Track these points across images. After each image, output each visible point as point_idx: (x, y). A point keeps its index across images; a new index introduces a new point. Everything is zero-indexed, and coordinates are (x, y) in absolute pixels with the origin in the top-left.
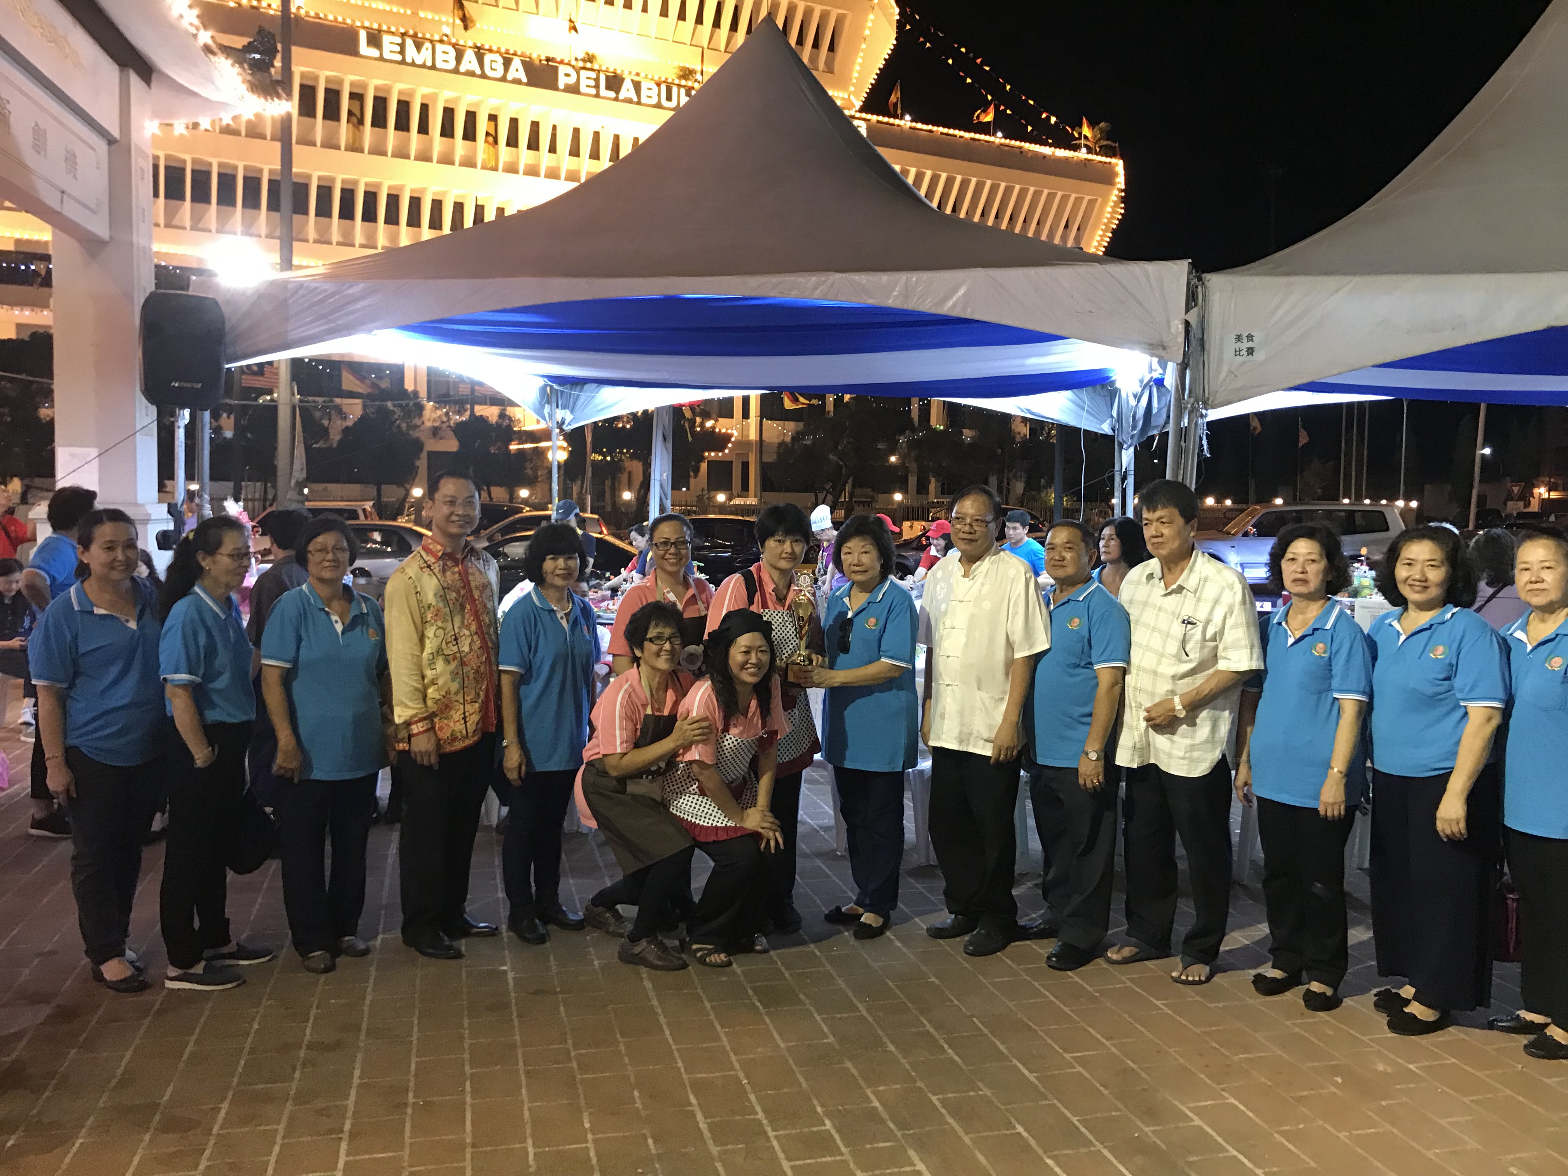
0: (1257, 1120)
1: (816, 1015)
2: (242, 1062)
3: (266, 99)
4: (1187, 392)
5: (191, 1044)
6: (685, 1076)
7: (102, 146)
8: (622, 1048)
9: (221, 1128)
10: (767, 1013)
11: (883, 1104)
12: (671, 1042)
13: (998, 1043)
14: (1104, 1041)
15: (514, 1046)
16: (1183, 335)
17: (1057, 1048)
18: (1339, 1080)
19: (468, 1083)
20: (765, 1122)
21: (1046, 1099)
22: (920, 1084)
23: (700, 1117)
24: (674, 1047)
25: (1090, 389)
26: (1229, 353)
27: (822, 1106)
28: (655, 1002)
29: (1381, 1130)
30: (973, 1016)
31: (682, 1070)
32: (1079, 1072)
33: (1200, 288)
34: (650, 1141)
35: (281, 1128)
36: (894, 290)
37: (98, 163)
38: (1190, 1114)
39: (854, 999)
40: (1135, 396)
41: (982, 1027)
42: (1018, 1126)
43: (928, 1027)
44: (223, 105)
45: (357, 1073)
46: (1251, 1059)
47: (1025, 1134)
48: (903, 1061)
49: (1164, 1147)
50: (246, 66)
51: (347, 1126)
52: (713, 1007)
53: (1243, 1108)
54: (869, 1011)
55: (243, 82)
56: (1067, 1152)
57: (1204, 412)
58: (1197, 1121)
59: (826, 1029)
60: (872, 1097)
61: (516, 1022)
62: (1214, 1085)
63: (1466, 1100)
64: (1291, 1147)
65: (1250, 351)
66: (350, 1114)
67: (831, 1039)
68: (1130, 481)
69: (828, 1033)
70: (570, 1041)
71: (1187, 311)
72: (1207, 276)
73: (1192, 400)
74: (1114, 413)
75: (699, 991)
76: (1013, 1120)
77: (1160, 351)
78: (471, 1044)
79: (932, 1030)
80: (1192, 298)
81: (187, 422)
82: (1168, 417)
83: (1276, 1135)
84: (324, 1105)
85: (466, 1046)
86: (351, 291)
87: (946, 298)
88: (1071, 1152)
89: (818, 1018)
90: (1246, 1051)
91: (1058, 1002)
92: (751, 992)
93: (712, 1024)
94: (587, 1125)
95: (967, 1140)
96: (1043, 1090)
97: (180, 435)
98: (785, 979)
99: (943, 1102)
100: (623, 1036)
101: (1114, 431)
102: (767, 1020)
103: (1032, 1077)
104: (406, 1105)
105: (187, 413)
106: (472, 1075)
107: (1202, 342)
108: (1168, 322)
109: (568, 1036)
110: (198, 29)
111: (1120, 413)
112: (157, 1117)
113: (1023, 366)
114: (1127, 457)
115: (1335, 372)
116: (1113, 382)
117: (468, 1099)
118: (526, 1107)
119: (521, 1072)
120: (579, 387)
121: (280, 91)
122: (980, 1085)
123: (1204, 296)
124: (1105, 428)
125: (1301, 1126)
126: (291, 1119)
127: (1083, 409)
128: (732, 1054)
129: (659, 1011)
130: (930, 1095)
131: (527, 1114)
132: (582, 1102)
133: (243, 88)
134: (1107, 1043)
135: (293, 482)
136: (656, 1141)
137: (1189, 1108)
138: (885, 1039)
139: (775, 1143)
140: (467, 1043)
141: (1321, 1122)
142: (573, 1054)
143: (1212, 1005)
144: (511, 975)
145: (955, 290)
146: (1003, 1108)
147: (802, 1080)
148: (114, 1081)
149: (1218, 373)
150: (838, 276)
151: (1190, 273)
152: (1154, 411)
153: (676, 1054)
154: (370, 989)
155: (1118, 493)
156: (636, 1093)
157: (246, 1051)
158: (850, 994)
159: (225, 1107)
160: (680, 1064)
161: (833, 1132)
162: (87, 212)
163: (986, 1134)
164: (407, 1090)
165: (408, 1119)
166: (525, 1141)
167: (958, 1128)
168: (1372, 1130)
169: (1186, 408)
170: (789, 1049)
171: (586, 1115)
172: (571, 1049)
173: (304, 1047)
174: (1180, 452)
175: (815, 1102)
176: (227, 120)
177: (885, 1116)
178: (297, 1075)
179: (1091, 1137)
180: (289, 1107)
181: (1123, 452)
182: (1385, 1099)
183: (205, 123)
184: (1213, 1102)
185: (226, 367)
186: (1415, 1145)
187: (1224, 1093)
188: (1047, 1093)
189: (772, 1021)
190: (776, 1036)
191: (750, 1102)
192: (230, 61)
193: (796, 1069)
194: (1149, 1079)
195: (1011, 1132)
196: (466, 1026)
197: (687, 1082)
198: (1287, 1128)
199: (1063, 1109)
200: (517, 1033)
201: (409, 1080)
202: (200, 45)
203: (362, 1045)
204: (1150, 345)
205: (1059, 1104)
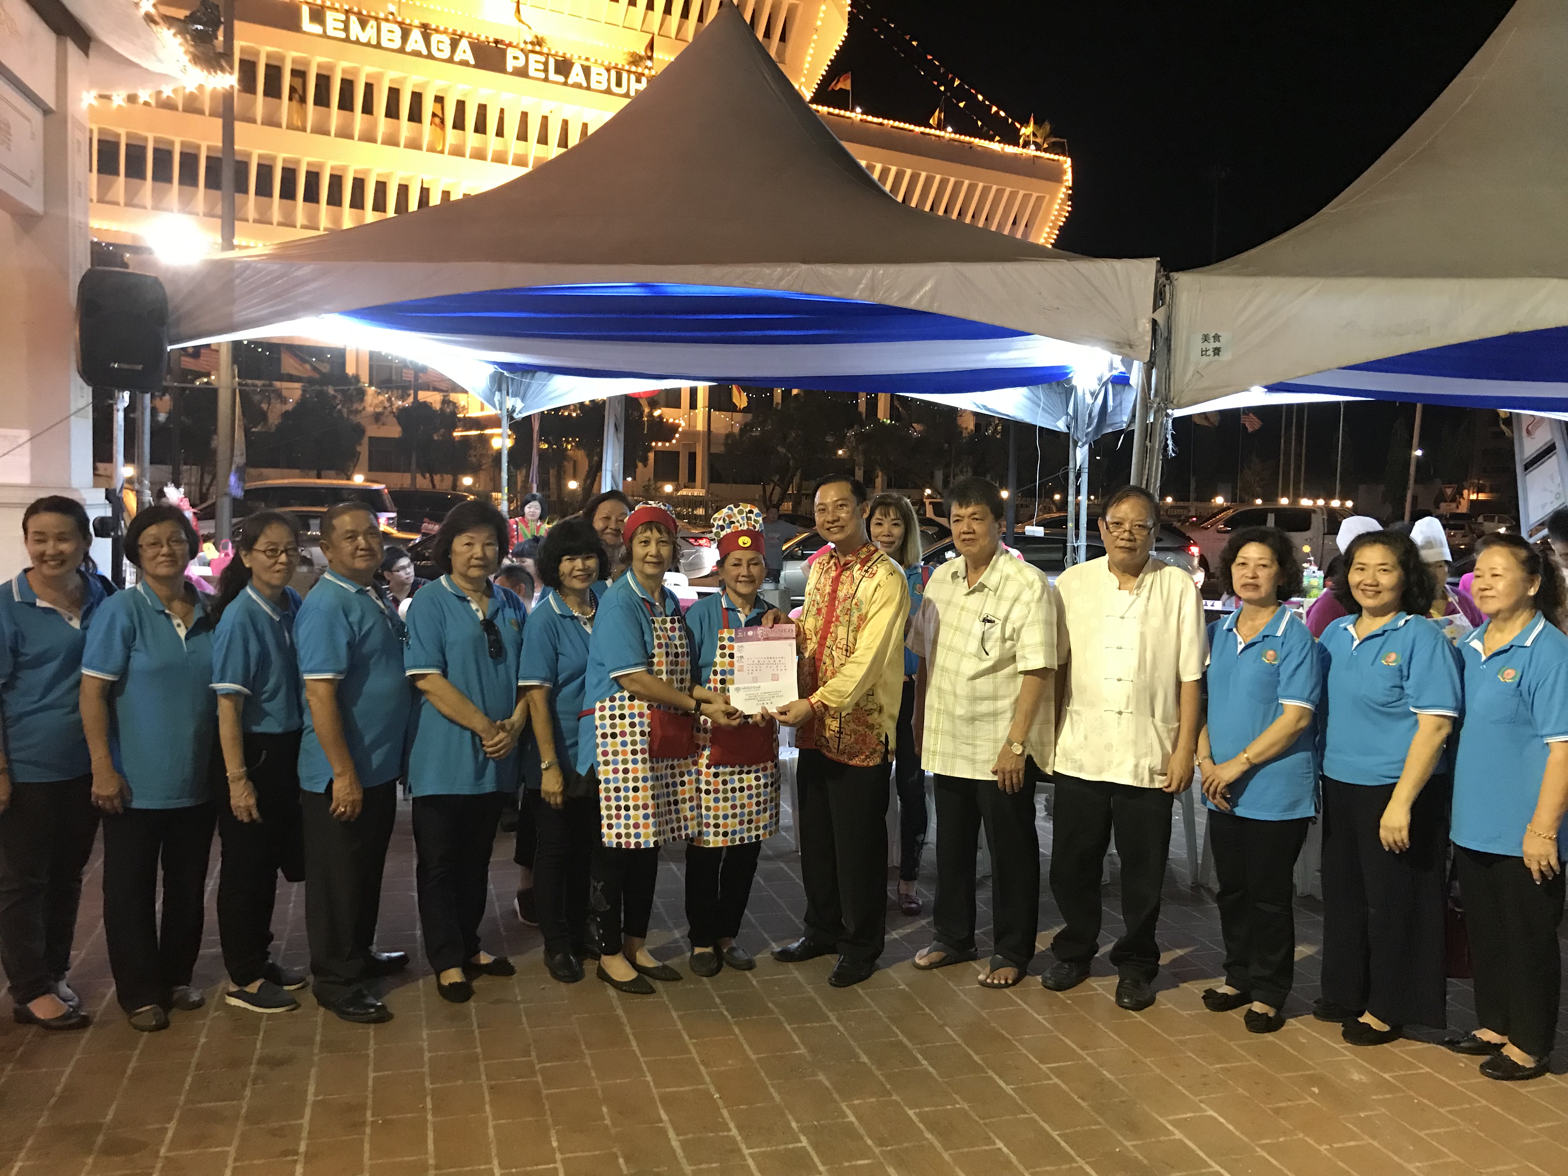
0: (1237, 1133)
1: (786, 1024)
2: (189, 1079)
3: (210, 73)
4: (1153, 392)
5: (134, 1059)
6: (654, 1091)
7: (37, 116)
8: (588, 1061)
9: (169, 1150)
10: (736, 1023)
11: (859, 1118)
12: (639, 1055)
13: (972, 1053)
14: (1079, 1051)
15: (475, 1059)
16: (1150, 334)
17: (1032, 1058)
18: (1316, 1090)
19: (429, 1099)
20: (739, 1138)
21: (1025, 1112)
22: (895, 1097)
23: (671, 1134)
24: (641, 1059)
25: (1045, 386)
26: (1195, 353)
27: (797, 1122)
28: (620, 1012)
29: (1361, 1143)
30: (946, 1024)
31: (652, 1084)
32: (1055, 1084)
33: (1167, 287)
34: (621, 1161)
35: (232, 1150)
36: (860, 283)
37: (33, 134)
38: (1170, 1127)
39: (824, 1008)
40: (1092, 394)
41: (955, 1036)
42: (997, 1141)
43: (901, 1037)
44: (164, 77)
45: (311, 1089)
46: (1228, 1070)
47: (1005, 1150)
48: (878, 1073)
49: (1145, 1162)
50: (188, 37)
51: (302, 1148)
52: (680, 1017)
53: (1222, 1120)
54: (839, 1020)
55: (186, 52)
56: (1048, 1168)
57: (1169, 412)
58: (1178, 1135)
59: (797, 1040)
60: (848, 1112)
61: (477, 1032)
62: (1191, 1096)
63: (1441, 1110)
64: (1272, 1160)
65: (1217, 351)
66: (305, 1134)
67: (803, 1050)
68: (1084, 478)
69: (799, 1044)
70: (533, 1054)
71: (1154, 311)
72: (1175, 275)
73: (1158, 399)
74: (1071, 411)
75: (665, 998)
76: (991, 1134)
77: (1127, 350)
78: (430, 1058)
79: (905, 1040)
80: (1159, 297)
81: (126, 404)
82: (1134, 416)
83: (1258, 1149)
84: (276, 1125)
85: (426, 1059)
86: (300, 273)
87: (913, 292)
88: (1053, 1168)
89: (788, 1028)
90: (1221, 1060)
91: (1030, 1010)
92: (718, 1000)
93: (680, 1036)
94: (555, 1144)
95: (946, 1156)
96: (1020, 1102)
97: (119, 418)
98: (753, 986)
99: (921, 1117)
100: (588, 1048)
101: (1069, 428)
102: (737, 1031)
103: (1009, 1089)
104: (364, 1123)
105: (126, 395)
106: (433, 1090)
107: (1168, 340)
108: (1136, 320)
109: (532, 1047)
111: (1076, 410)
112: (100, 1138)
113: (984, 361)
114: (1081, 455)
115: (1300, 374)
116: (1069, 381)
117: (430, 1117)
118: (490, 1124)
119: (485, 1087)
120: (530, 375)
121: (224, 64)
122: (958, 1098)
123: (1172, 295)
124: (1061, 425)
125: (1281, 1139)
126: (244, 1138)
127: (1039, 406)
128: (702, 1068)
129: (624, 1020)
130: (906, 1109)
131: (491, 1132)
132: (549, 1120)
133: (186, 59)
134: (1083, 1053)
135: (234, 467)
136: (627, 1160)
137: (1168, 1121)
138: (858, 1050)
139: (750, 1162)
140: (427, 1055)
141: (1301, 1135)
142: (537, 1067)
143: (1185, 1013)
145: (922, 284)
146: (981, 1122)
147: (775, 1094)
148: (53, 1100)
149: (1185, 370)
150: (804, 267)
151: (1158, 271)
152: (1110, 409)
153: (645, 1068)
155: (1071, 491)
156: (605, 1109)
157: (193, 1066)
158: (822, 1005)
159: (172, 1127)
160: (649, 1078)
161: (809, 1149)
162: (22, 185)
163: (966, 1150)
164: (364, 1107)
165: (367, 1139)
166: (489, 1162)
167: (937, 1144)
168: (1352, 1143)
169: (1151, 407)
170: (758, 1059)
171: (553, 1132)
172: (536, 1062)
173: (255, 1062)
174: (1145, 451)
175: (790, 1117)
176: (167, 92)
177: (862, 1131)
178: (248, 1093)
179: (1072, 1153)
180: (240, 1127)
181: (1078, 449)
182: (1363, 1111)
183: (145, 95)
184: (1191, 1115)
185: (169, 348)
186: (1396, 1158)
187: (1202, 1105)
188: (1025, 1106)
189: (741, 1031)
190: (746, 1047)
191: (723, 1118)
192: (173, 31)
193: (768, 1082)
194: (1127, 1091)
195: (991, 1147)
196: (425, 1036)
197: (656, 1096)
198: (1268, 1141)
199: (1042, 1123)
200: (478, 1043)
201: (367, 1097)
202: (142, 12)
203: (316, 1059)
204: (1117, 343)
205: (1037, 1118)
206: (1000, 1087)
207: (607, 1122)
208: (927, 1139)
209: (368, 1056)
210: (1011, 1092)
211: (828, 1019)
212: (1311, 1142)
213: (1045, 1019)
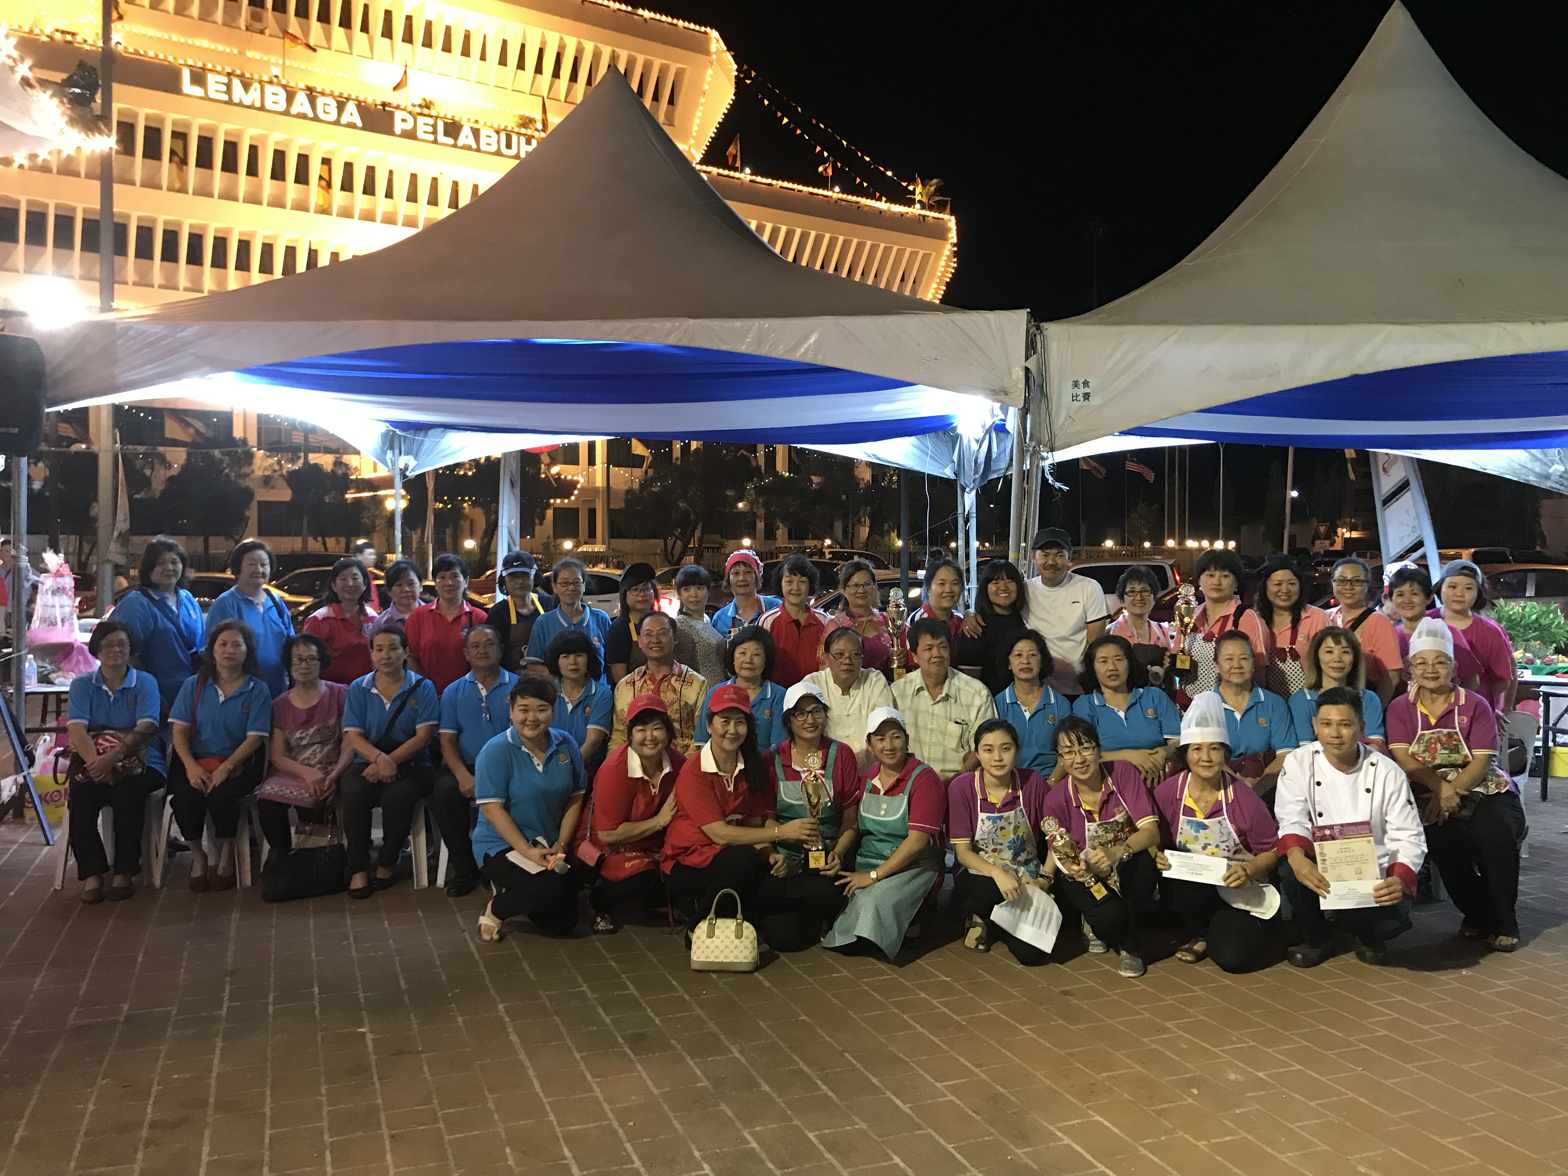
0: (1122, 1135)
1: (688, 1059)
2: (78, 1146)
3: (88, 135)
4: (1028, 435)
6: (558, 1130)
8: (491, 1105)
10: (640, 1061)
11: (761, 1144)
12: (541, 1095)
13: (871, 1077)
14: (973, 1068)
15: (376, 1111)
16: (1024, 381)
17: (928, 1078)
18: (1195, 1091)
19: (328, 1153)
20: (642, 1170)
21: (921, 1129)
22: (796, 1122)
23: (574, 1170)
24: (545, 1100)
25: (932, 435)
26: (1066, 398)
27: (699, 1151)
28: (523, 1056)
29: (1236, 1137)
30: (844, 1051)
31: (555, 1123)
32: (951, 1101)
33: (1038, 337)
36: (747, 337)
38: (1059, 1134)
39: (726, 1042)
40: (977, 441)
41: (854, 1062)
42: (894, 1157)
43: (802, 1065)
44: (39, 140)
45: (206, 1150)
46: (1114, 1077)
47: (902, 1165)
48: (779, 1100)
49: (1035, 1167)
50: (65, 100)
52: (583, 1058)
53: (1108, 1124)
54: (741, 1052)
55: (63, 115)
57: (1045, 454)
58: (1067, 1141)
59: (699, 1073)
60: (749, 1138)
61: (377, 1085)
62: (1079, 1104)
63: (1312, 1104)
64: (1156, 1160)
65: (1087, 396)
67: (705, 1083)
68: (973, 523)
69: (702, 1077)
70: (435, 1101)
71: (1027, 359)
72: (1045, 325)
73: (1033, 444)
74: (955, 458)
75: (569, 1042)
76: (889, 1151)
77: (1002, 397)
78: (329, 1112)
79: (805, 1068)
80: (1031, 347)
82: (1011, 460)
83: (1141, 1148)
85: (325, 1114)
86: (184, 334)
87: (798, 346)
89: (691, 1063)
90: (1107, 1069)
91: (926, 1033)
92: (620, 1039)
93: (584, 1076)
95: (846, 1174)
96: (917, 1120)
98: (656, 1025)
99: (822, 1139)
100: (490, 1092)
101: (956, 475)
102: (640, 1068)
103: (906, 1108)
106: (332, 1143)
107: (1042, 388)
108: (1009, 368)
109: (434, 1096)
110: (15, 61)
111: (961, 458)
113: (871, 412)
114: (969, 501)
116: (955, 429)
117: (329, 1169)
119: (386, 1136)
120: (422, 434)
122: (856, 1119)
123: (1043, 344)
124: (948, 473)
125: (1163, 1138)
127: (927, 454)
128: (605, 1105)
129: (528, 1064)
130: (807, 1132)
132: (452, 1163)
133: (62, 121)
134: (977, 1070)
135: (116, 534)
137: (1058, 1128)
138: (760, 1080)
140: (325, 1110)
141: (1181, 1133)
142: (439, 1114)
143: (1073, 1028)
144: (369, 1038)
145: (806, 338)
146: (879, 1140)
147: (678, 1126)
149: (1058, 416)
150: (691, 321)
151: (1029, 322)
152: (994, 456)
153: (548, 1108)
154: (216, 1062)
155: (961, 535)
156: (508, 1151)
157: (82, 1133)
158: (722, 1037)
160: (552, 1118)
163: (864, 1167)
164: (261, 1164)
167: (835, 1163)
168: (1229, 1138)
169: (1027, 451)
172: (438, 1108)
173: (146, 1125)
174: (1024, 494)
175: (693, 1147)
176: (43, 155)
177: (763, 1156)
178: (140, 1155)
179: (967, 1163)
181: (966, 495)
182: (1239, 1108)
183: (20, 158)
184: (1080, 1121)
185: (47, 410)
186: (1269, 1150)
187: (1090, 1112)
188: (921, 1122)
189: (644, 1068)
190: (649, 1082)
191: (626, 1151)
192: (49, 93)
193: (671, 1114)
194: (1019, 1103)
195: (889, 1163)
196: (324, 1092)
197: (560, 1136)
198: (1150, 1141)
199: (938, 1138)
200: (379, 1096)
201: (263, 1154)
202: (18, 77)
203: (210, 1120)
204: (993, 391)
205: (933, 1133)
206: (897, 1106)
207: (511, 1162)
208: (825, 1159)
209: (264, 1114)
210: (909, 1111)
211: (731, 1052)
212: (1191, 1139)
213: (941, 1041)
